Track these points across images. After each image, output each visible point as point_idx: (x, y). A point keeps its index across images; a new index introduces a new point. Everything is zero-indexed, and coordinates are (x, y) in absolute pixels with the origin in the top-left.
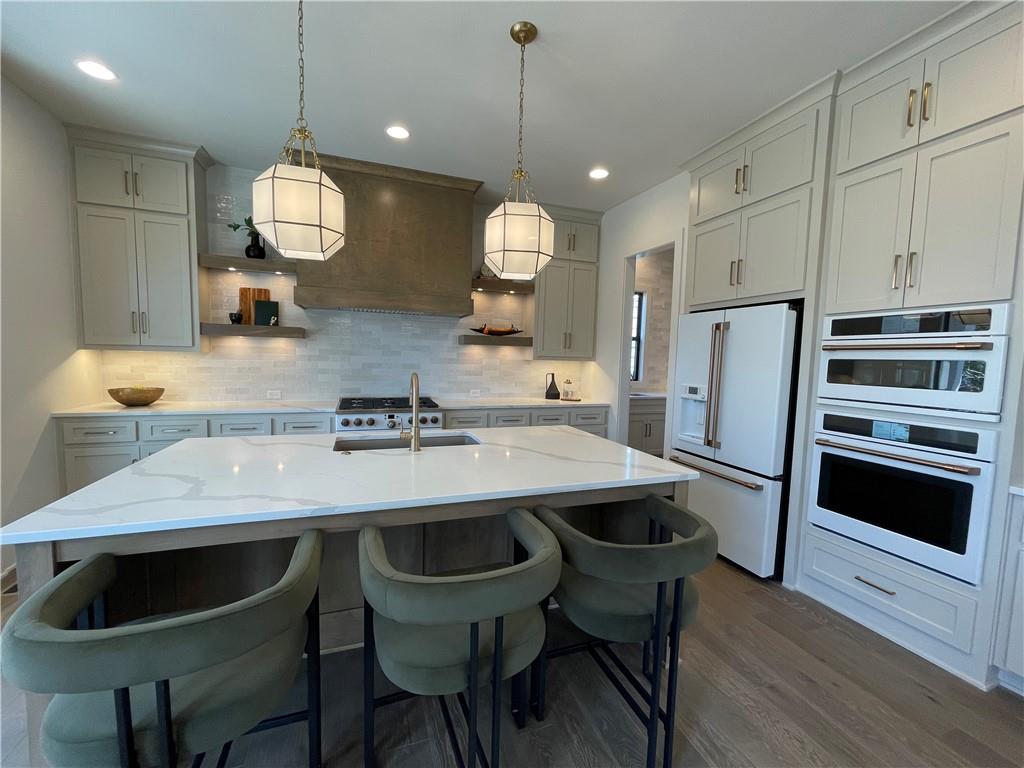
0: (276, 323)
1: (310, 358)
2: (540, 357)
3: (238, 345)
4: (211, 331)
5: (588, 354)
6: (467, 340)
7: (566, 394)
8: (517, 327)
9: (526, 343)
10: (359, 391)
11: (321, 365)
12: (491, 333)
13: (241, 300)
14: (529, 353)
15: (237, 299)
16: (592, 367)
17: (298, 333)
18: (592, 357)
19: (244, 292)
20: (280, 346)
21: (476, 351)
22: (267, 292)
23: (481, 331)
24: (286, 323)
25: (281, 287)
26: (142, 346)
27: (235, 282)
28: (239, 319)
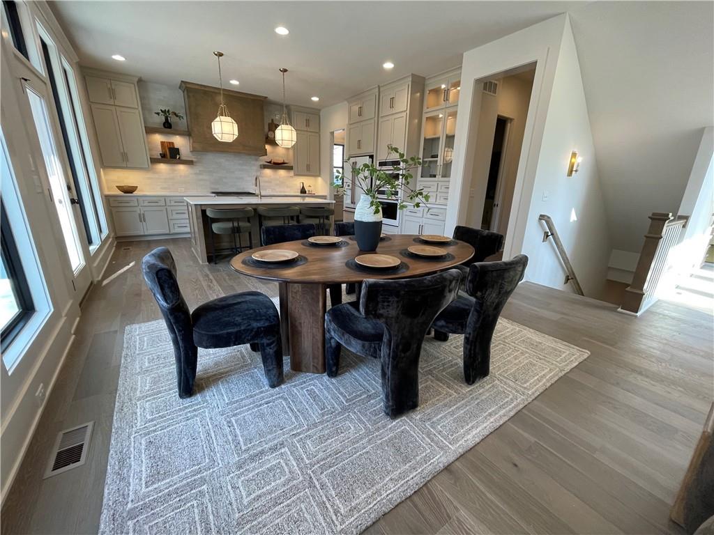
0: (179, 158)
1: (196, 174)
2: (296, 175)
3: (162, 167)
4: (154, 161)
5: (317, 174)
6: (265, 167)
7: (309, 191)
8: (286, 161)
9: (290, 168)
10: (218, 189)
11: (201, 177)
12: (275, 163)
13: (162, 147)
14: (292, 173)
15: (160, 147)
16: (320, 179)
17: (189, 163)
18: (319, 176)
19: (162, 143)
20: (182, 167)
21: (268, 172)
22: (173, 143)
23: (270, 162)
24: (183, 158)
25: (179, 141)
26: (126, 168)
27: (158, 139)
28: (163, 156)
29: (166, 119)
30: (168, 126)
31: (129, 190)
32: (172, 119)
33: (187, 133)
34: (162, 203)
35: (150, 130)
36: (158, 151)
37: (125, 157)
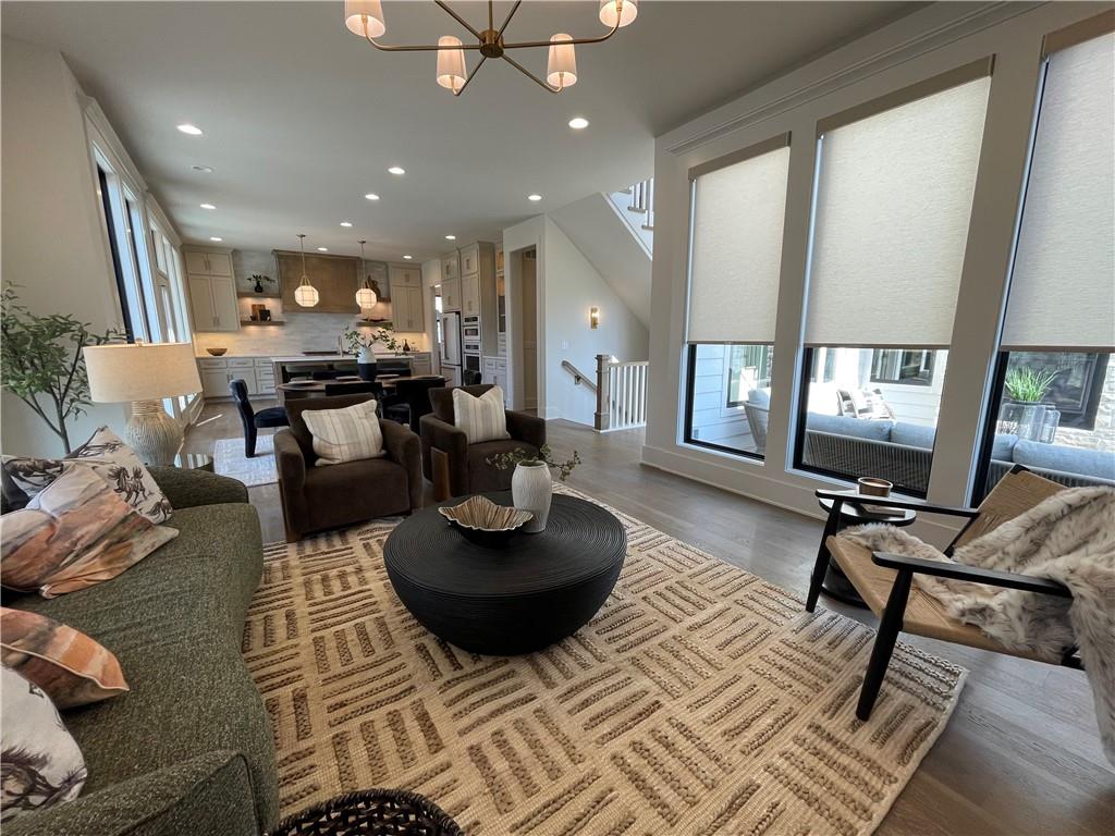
0: (270, 320)
1: (286, 334)
2: (397, 332)
3: (253, 329)
4: (244, 323)
6: (360, 325)
7: (413, 348)
8: (384, 318)
9: (388, 325)
10: (310, 349)
11: (292, 337)
12: (372, 321)
14: (392, 330)
15: (252, 310)
16: (425, 335)
17: (280, 324)
18: (424, 331)
19: (253, 306)
20: (272, 328)
21: (366, 329)
22: (264, 306)
24: (274, 319)
25: (270, 304)
26: (218, 331)
27: (249, 302)
28: (254, 318)
29: (258, 284)
30: (259, 290)
31: (218, 353)
32: (263, 283)
33: (278, 296)
34: (251, 364)
35: (241, 295)
36: (250, 313)
37: (217, 322)
